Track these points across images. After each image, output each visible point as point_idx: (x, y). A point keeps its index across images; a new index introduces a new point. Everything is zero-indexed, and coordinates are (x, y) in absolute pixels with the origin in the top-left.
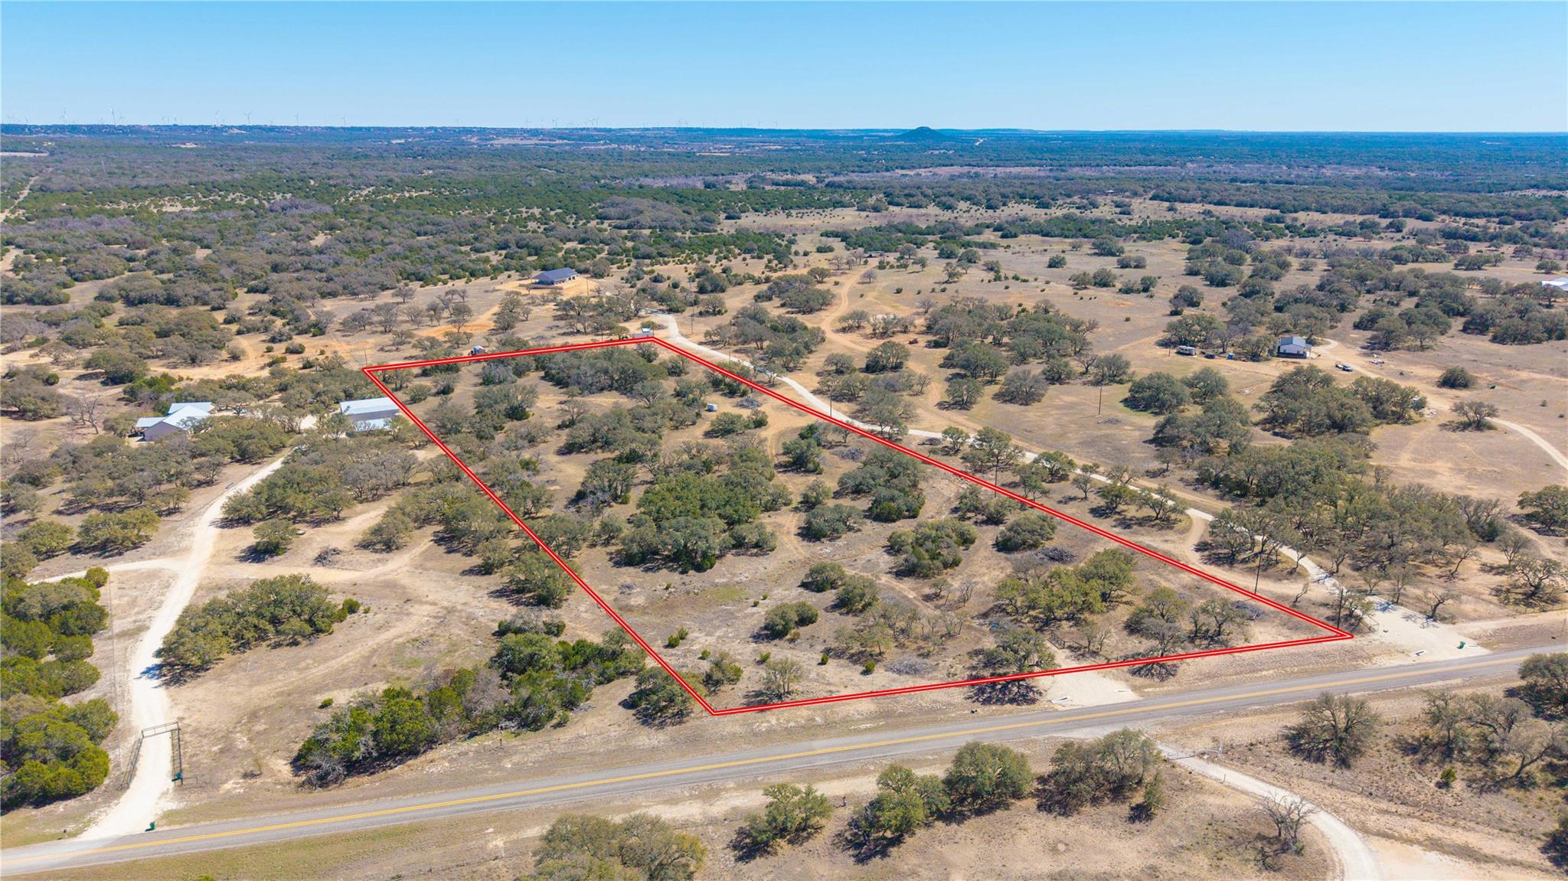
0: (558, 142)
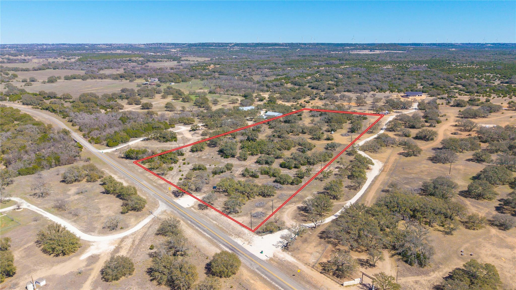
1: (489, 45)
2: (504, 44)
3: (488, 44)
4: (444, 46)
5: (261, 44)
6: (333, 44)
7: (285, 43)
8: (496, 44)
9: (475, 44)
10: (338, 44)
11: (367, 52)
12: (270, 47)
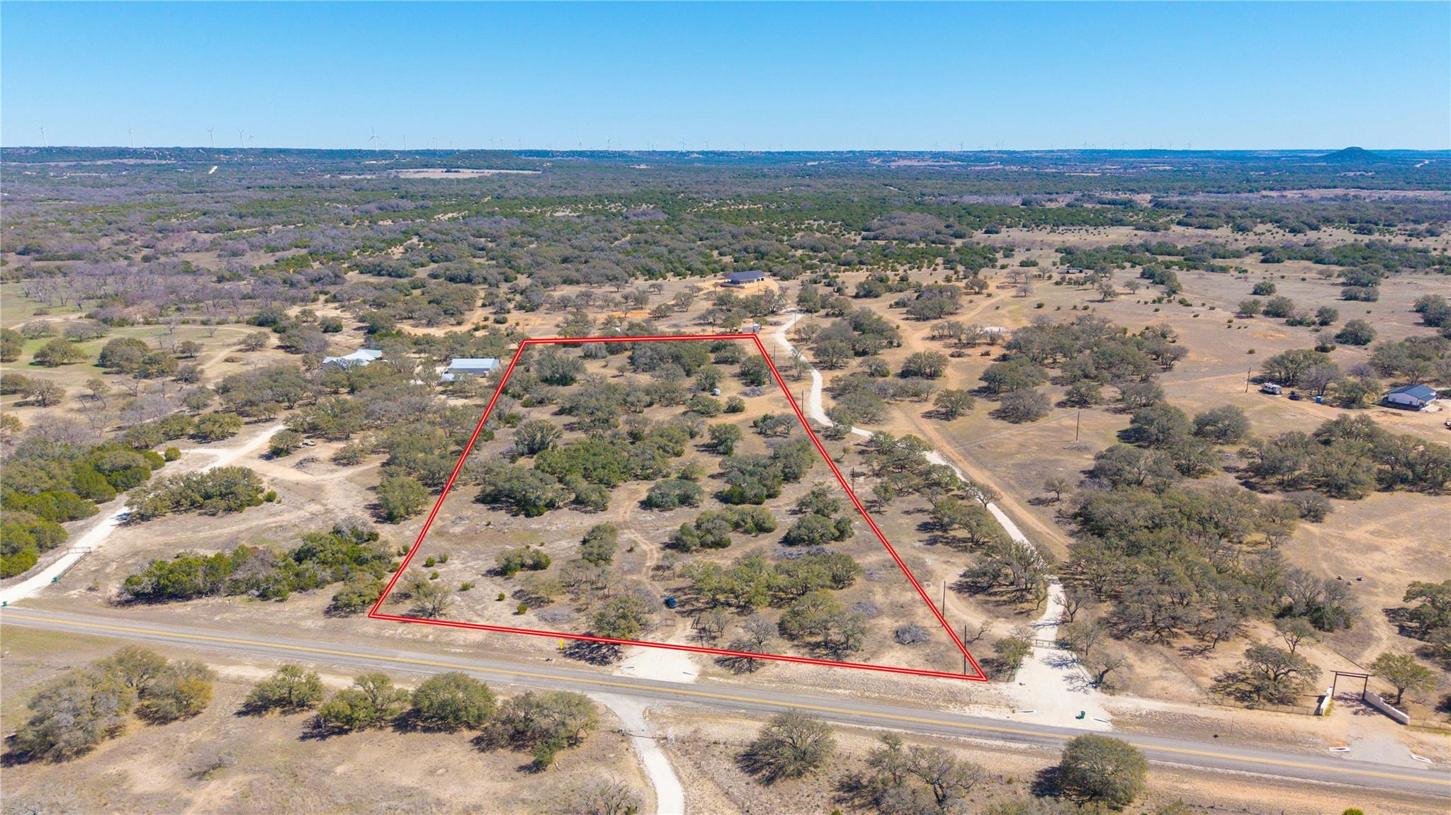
0: (952, 163)
1: (696, 155)
2: (722, 154)
3: (693, 152)
4: (603, 157)
5: (64, 152)
6: (315, 151)
7: (156, 149)
8: (708, 153)
9: (667, 152)
10: (332, 151)
11: (437, 174)
12: (106, 162)
